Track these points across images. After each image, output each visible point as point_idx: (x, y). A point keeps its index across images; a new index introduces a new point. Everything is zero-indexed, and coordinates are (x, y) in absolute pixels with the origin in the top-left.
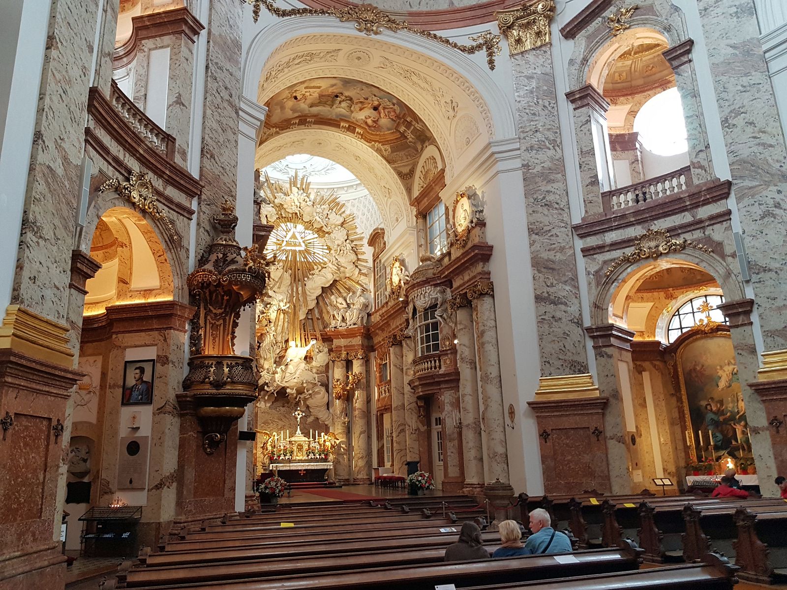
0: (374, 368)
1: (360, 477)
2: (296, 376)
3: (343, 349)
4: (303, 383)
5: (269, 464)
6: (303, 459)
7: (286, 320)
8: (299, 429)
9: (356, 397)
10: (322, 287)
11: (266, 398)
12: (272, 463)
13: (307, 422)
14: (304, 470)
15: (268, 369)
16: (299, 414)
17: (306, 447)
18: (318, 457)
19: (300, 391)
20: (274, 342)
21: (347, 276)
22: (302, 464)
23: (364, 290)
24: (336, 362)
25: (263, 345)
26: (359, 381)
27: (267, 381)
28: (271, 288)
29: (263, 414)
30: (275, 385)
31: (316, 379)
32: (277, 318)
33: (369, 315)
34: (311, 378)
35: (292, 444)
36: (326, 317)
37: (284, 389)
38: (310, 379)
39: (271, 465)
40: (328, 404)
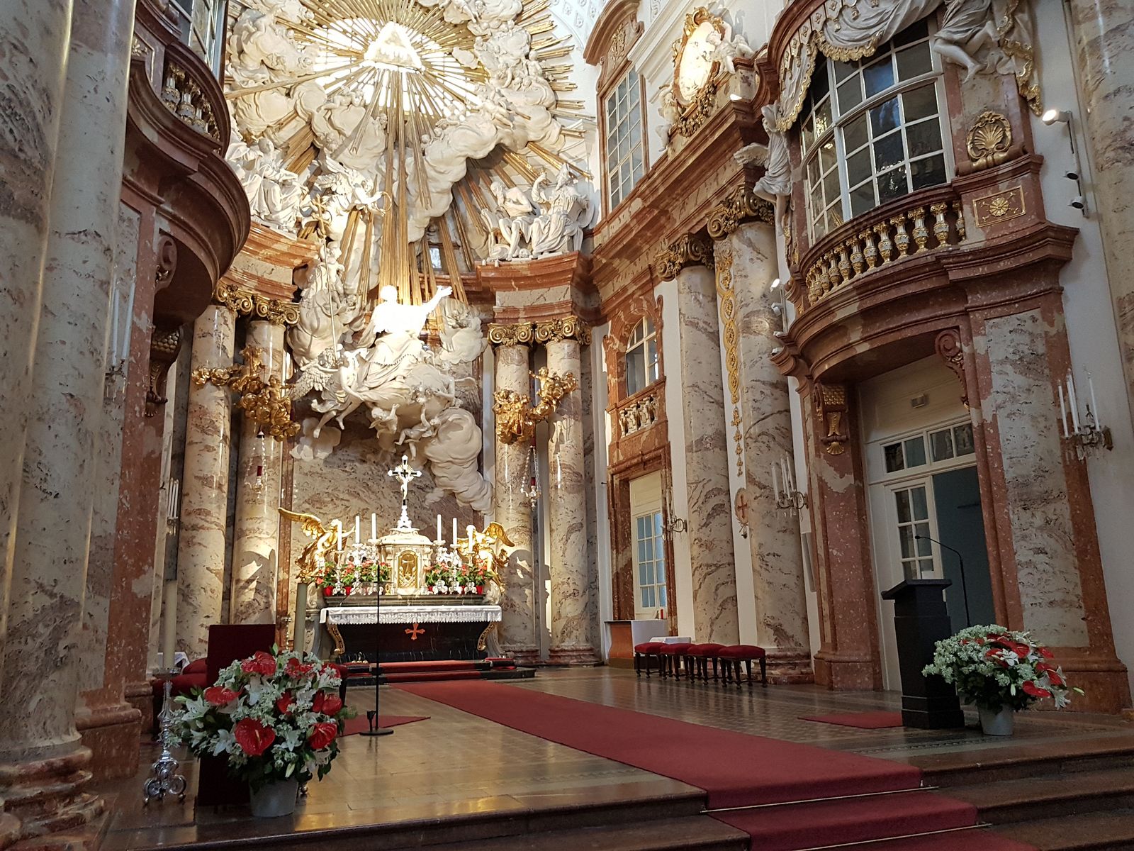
0: (603, 364)
1: (568, 644)
2: (400, 372)
3: (522, 315)
4: (416, 394)
5: (319, 608)
6: (417, 594)
7: (373, 238)
8: (404, 513)
9: (555, 437)
10: (468, 159)
11: (317, 433)
12: (327, 606)
13: (426, 504)
14: (421, 625)
15: (321, 357)
16: (405, 473)
17: (423, 563)
18: (459, 590)
19: (408, 420)
20: (341, 291)
21: (532, 137)
22: (415, 609)
23: (576, 174)
24: (502, 350)
25: (310, 293)
26: (566, 393)
27: (318, 387)
28: (334, 155)
29: (309, 479)
30: (341, 396)
31: (452, 387)
32: (349, 233)
33: (588, 234)
34: (440, 385)
35: (387, 554)
36: (476, 240)
37: (364, 408)
38: (436, 386)
39: (324, 611)
40: (480, 458)
